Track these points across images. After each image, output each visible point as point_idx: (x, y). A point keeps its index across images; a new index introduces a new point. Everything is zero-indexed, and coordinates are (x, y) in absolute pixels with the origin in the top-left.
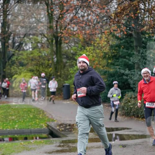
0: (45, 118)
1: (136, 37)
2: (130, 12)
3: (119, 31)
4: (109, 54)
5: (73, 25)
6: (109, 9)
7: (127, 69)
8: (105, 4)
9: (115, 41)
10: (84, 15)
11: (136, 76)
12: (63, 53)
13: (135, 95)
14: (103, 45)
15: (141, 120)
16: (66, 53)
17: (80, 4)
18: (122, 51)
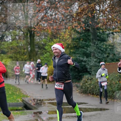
0: (21, 95)
1: (92, 32)
2: (88, 12)
3: (79, 27)
4: (71, 45)
5: (43, 22)
6: (72, 10)
7: (85, 57)
8: (69, 6)
9: (76, 34)
10: (52, 14)
11: (92, 62)
12: (35, 44)
13: (91, 77)
14: (67, 38)
15: (96, 97)
16: (38, 44)
17: (49, 6)
18: (82, 43)
